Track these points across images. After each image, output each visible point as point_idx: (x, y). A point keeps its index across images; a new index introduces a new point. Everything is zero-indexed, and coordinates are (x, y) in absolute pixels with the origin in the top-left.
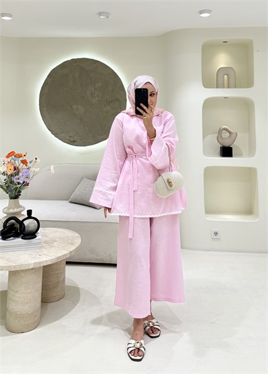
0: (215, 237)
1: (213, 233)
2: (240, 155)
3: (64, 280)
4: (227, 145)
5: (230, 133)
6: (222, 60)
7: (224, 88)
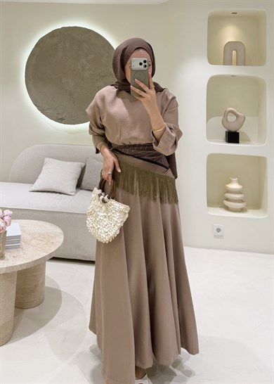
0: (218, 234)
1: (215, 230)
2: (247, 140)
3: (43, 282)
4: (233, 129)
5: (237, 116)
6: (230, 34)
7: (231, 65)
